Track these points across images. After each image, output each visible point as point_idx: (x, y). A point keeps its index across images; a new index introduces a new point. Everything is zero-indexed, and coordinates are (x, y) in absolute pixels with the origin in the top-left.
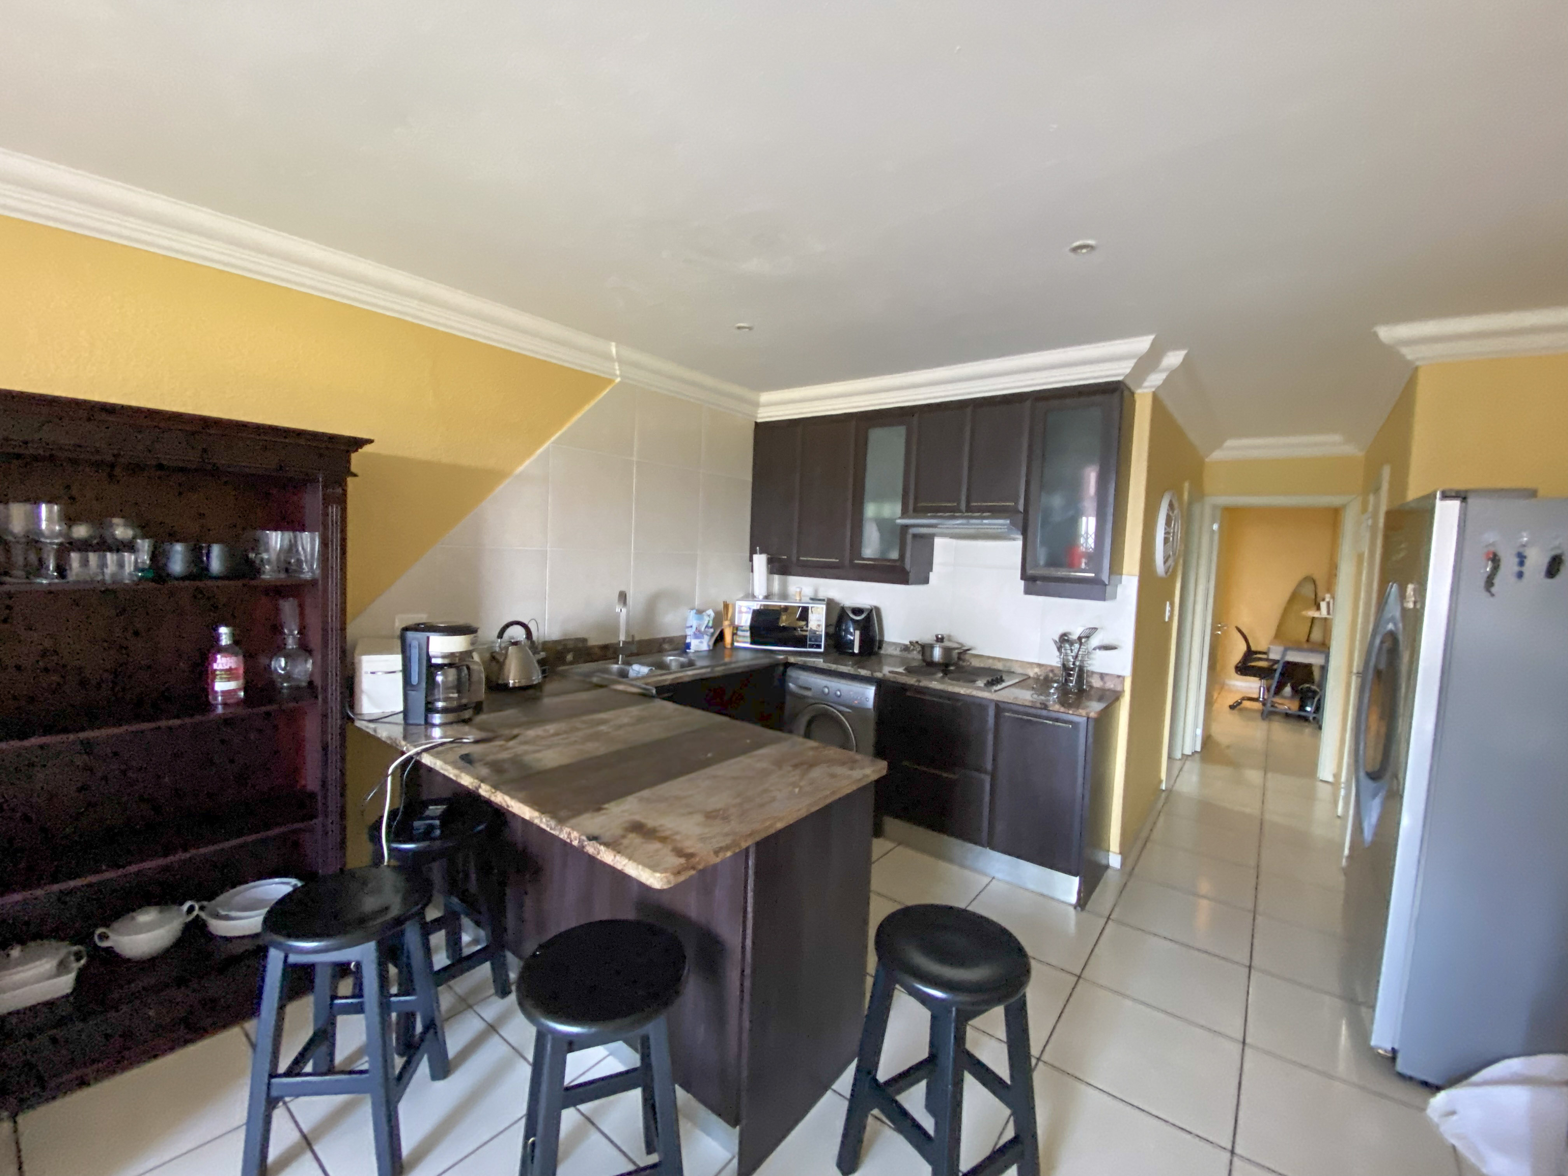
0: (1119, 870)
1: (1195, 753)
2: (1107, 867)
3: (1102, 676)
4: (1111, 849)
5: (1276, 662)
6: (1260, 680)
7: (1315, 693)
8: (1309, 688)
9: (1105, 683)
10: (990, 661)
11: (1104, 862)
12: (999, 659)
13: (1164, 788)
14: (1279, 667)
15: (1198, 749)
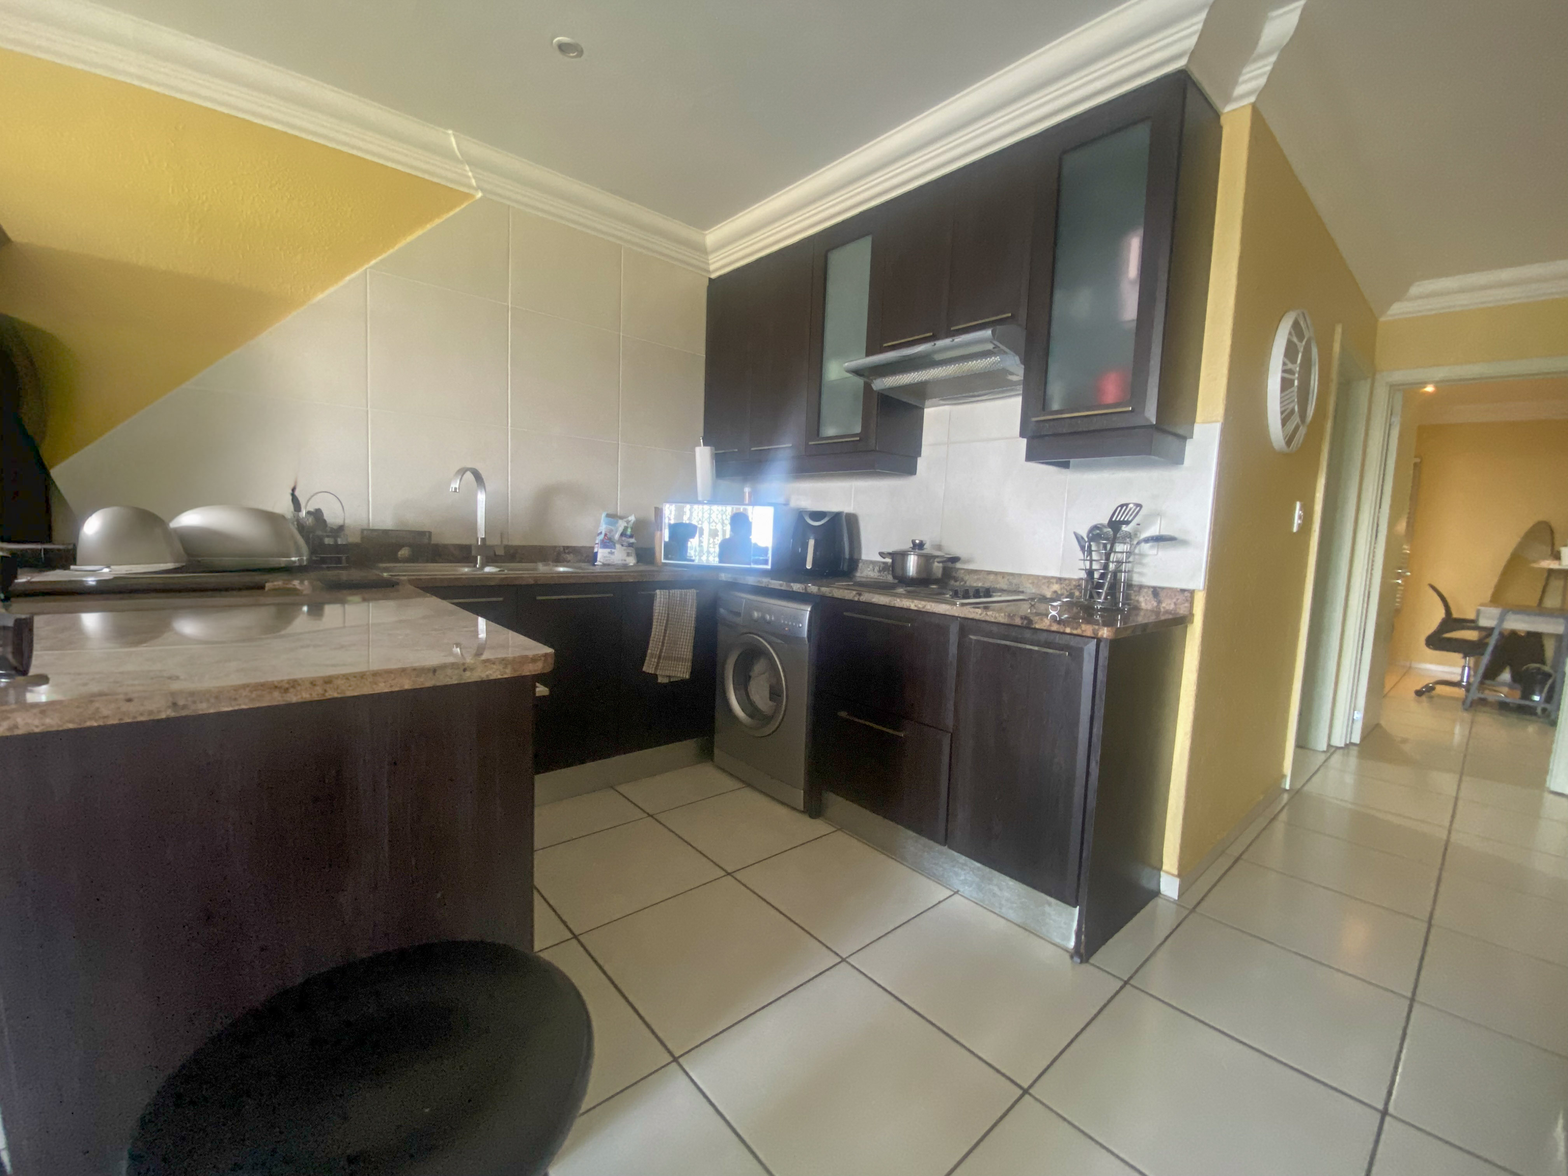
0: (1174, 902)
1: (1348, 746)
2: (1157, 893)
3: (1156, 592)
4: (1165, 867)
5: (1489, 631)
6: (1465, 657)
7: (1548, 676)
8: (1539, 669)
9: (1159, 602)
10: (992, 577)
11: (1151, 886)
12: (1003, 575)
13: (1287, 787)
14: (1492, 642)
15: (1356, 739)
